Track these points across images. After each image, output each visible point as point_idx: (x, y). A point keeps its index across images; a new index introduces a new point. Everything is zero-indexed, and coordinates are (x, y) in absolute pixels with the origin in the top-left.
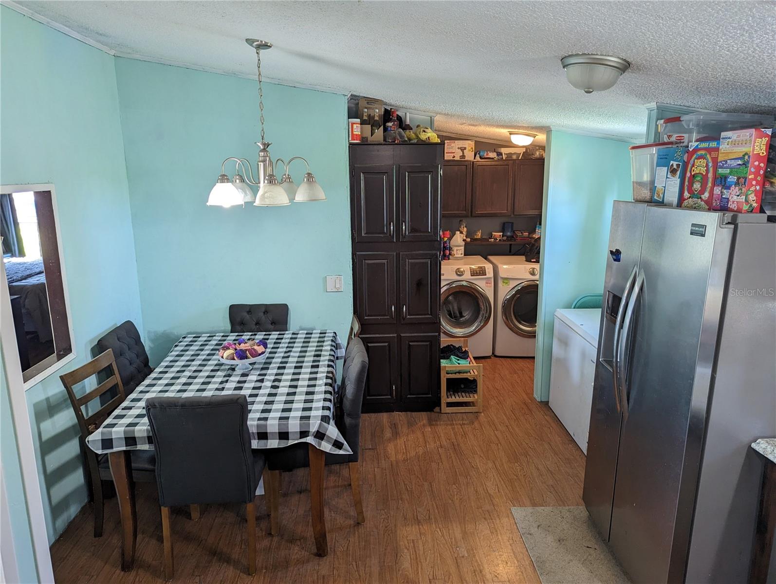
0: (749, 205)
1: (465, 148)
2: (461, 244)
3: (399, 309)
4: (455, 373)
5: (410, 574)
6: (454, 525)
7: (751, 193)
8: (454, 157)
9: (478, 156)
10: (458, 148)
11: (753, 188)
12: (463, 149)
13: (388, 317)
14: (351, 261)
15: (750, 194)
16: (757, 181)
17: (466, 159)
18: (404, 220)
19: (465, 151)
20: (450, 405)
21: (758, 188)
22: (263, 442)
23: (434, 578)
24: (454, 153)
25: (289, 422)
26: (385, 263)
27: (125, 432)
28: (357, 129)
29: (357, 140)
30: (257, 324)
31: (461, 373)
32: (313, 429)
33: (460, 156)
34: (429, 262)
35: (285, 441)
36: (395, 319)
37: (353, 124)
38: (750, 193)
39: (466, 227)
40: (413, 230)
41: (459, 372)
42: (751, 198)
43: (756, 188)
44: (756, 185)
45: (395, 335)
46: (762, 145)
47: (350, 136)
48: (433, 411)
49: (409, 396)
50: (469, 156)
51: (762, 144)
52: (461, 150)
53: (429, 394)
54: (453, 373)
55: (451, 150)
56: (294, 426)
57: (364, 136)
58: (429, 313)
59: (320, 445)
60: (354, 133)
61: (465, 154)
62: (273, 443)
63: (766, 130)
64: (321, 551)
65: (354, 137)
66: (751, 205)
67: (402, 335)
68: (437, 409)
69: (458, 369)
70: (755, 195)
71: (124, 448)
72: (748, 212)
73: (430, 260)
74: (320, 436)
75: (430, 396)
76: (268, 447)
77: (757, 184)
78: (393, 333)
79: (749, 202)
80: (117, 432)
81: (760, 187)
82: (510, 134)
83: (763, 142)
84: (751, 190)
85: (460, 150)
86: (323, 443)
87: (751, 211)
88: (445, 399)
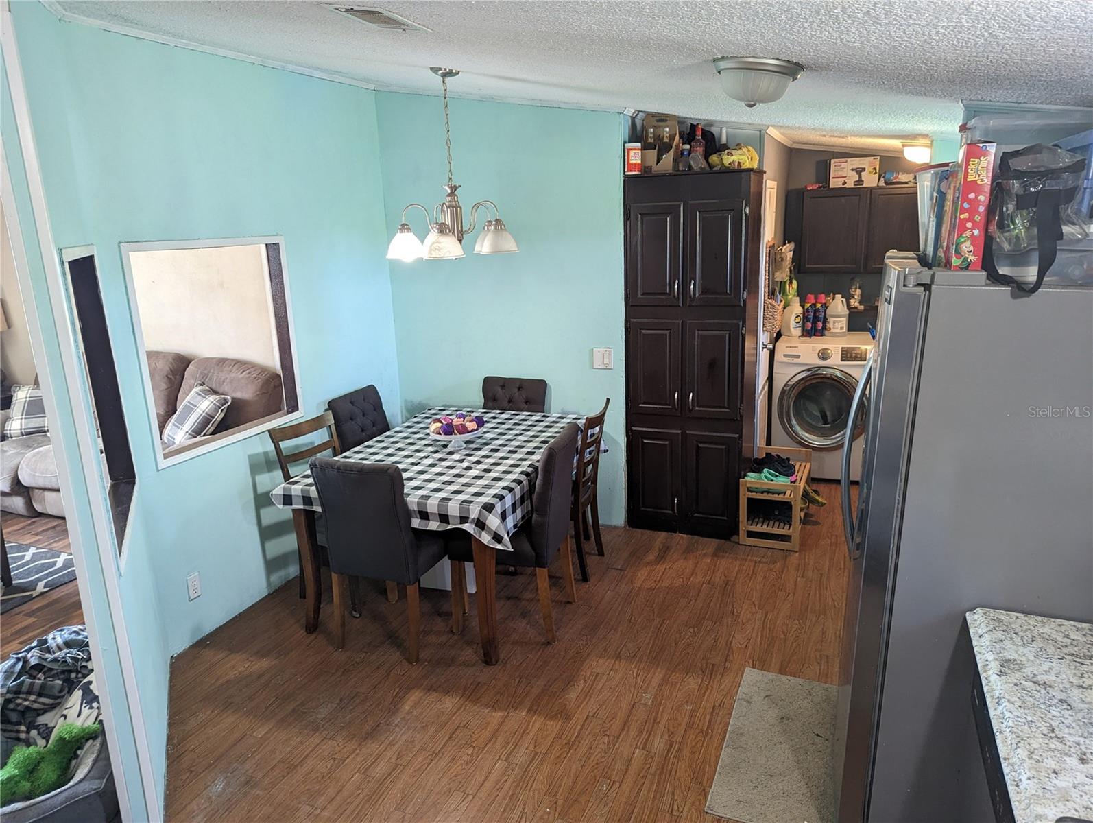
0: (963, 258)
1: (864, 170)
2: (843, 313)
3: (683, 397)
4: (762, 493)
5: (570, 705)
6: (659, 670)
7: (965, 241)
8: (845, 183)
9: (882, 179)
10: (853, 170)
11: (968, 234)
12: (859, 171)
13: (670, 407)
14: (624, 329)
15: (963, 242)
16: (974, 222)
17: (864, 186)
18: (693, 276)
19: (862, 173)
20: (751, 534)
21: (976, 232)
22: (424, 522)
23: (593, 716)
24: (845, 177)
25: (449, 504)
26: (666, 335)
27: (302, 490)
28: (636, 158)
29: (635, 171)
30: (510, 401)
31: (771, 492)
32: (474, 515)
33: (855, 182)
34: (727, 335)
35: (446, 525)
36: (679, 409)
37: (629, 150)
38: (963, 240)
39: (860, 288)
40: (705, 291)
41: (768, 492)
42: (964, 247)
43: (973, 234)
44: (972, 229)
45: (680, 432)
46: (980, 168)
47: (626, 166)
48: (730, 540)
49: (696, 515)
50: (870, 180)
51: (980, 166)
52: (857, 172)
53: (724, 516)
54: (759, 492)
55: (840, 174)
56: (453, 509)
57: (647, 165)
58: (726, 405)
59: (480, 536)
60: (631, 162)
61: (863, 179)
62: (434, 525)
63: (987, 144)
64: (489, 658)
65: (630, 166)
66: (966, 259)
67: (688, 432)
68: (734, 538)
69: (765, 487)
70: (971, 244)
71: (302, 507)
72: (962, 269)
73: (728, 332)
74: (481, 525)
75: (725, 518)
76: (428, 529)
77: (975, 226)
78: (677, 429)
79: (963, 254)
80: (295, 489)
81: (980, 232)
82: (904, 146)
83: (981, 164)
84: (964, 235)
85: (854, 173)
86: (483, 533)
87: (967, 268)
88: (744, 525)
